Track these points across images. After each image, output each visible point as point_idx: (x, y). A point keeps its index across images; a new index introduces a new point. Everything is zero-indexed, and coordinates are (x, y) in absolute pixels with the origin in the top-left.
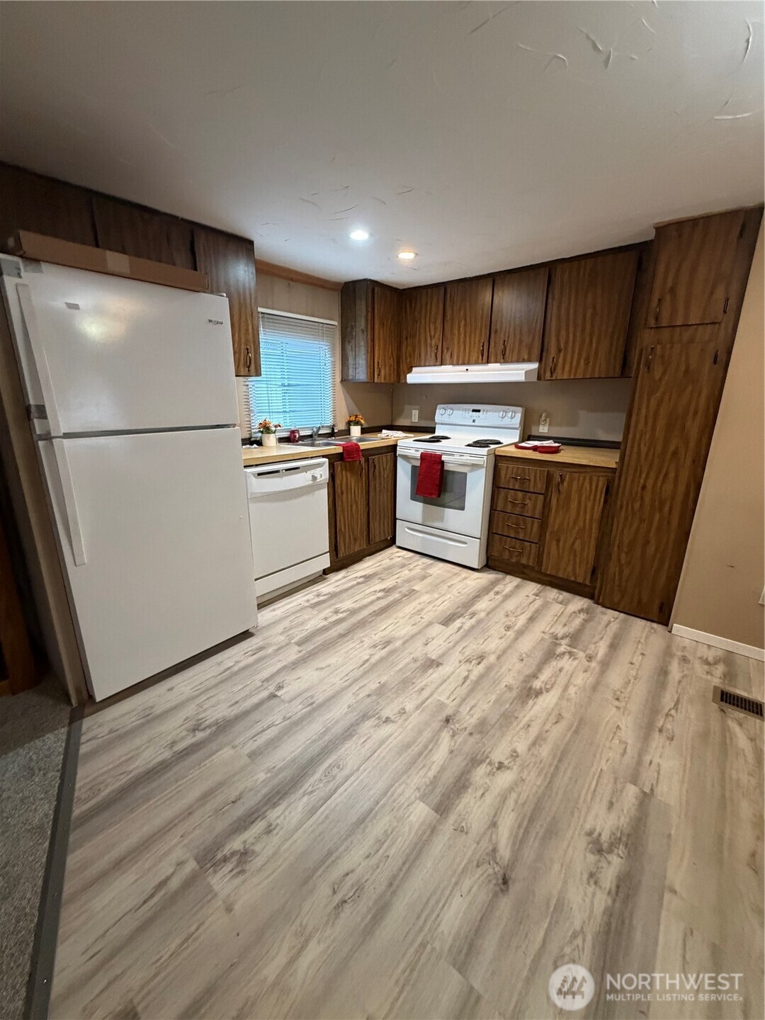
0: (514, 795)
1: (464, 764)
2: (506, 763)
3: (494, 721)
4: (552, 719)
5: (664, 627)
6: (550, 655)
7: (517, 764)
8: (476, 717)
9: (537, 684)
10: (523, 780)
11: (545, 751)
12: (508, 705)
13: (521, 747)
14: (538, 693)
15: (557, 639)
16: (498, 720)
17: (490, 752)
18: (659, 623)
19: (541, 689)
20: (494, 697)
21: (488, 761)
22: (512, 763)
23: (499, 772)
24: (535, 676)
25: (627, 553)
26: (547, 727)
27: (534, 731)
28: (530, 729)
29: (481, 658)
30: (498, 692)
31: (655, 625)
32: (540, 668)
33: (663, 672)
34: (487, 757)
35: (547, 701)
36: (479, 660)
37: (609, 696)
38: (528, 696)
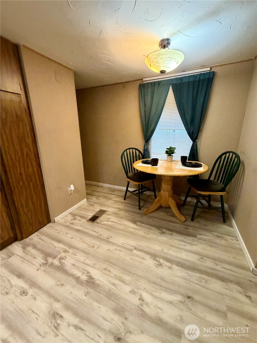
0: (154, 293)
1: (147, 321)
2: (139, 297)
3: (114, 303)
4: (108, 273)
5: (51, 223)
6: (61, 269)
7: (137, 291)
8: (112, 316)
9: (84, 278)
10: (145, 288)
11: (127, 278)
12: (101, 295)
13: (128, 289)
14: (91, 277)
15: (47, 264)
16: (113, 301)
17: (135, 306)
18: (48, 223)
19: (87, 276)
20: (95, 304)
21: (140, 306)
22: (138, 293)
23: (145, 300)
24: (77, 279)
25: (26, 207)
26: (114, 276)
27: (116, 282)
28: (115, 283)
29: (55, 315)
30: (91, 301)
31: (48, 225)
32: (72, 275)
33: (78, 231)
34: (138, 307)
35: (96, 274)
36: (57, 317)
37: (92, 249)
38: (93, 283)
